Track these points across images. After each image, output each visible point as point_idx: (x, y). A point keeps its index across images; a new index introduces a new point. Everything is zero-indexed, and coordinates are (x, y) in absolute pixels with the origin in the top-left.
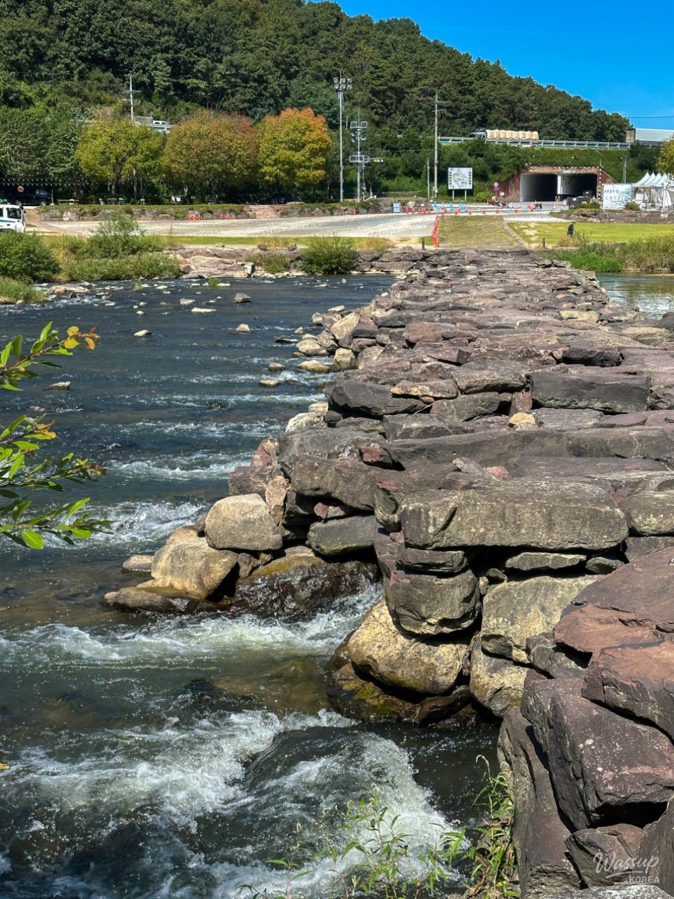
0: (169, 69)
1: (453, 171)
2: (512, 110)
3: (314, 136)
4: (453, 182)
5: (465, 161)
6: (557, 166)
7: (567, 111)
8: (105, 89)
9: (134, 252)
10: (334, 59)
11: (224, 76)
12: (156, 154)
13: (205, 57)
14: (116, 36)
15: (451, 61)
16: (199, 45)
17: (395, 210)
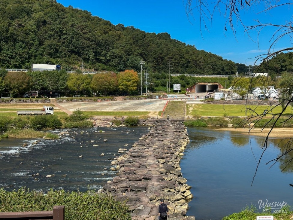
0: (94, 54)
1: (175, 85)
2: (195, 63)
3: (134, 78)
4: (175, 88)
5: (179, 82)
6: (206, 82)
7: (213, 63)
8: (76, 60)
10: (143, 48)
11: (110, 56)
12: (89, 83)
13: (104, 50)
14: (79, 45)
15: (177, 49)
16: (103, 47)
17: (157, 98)
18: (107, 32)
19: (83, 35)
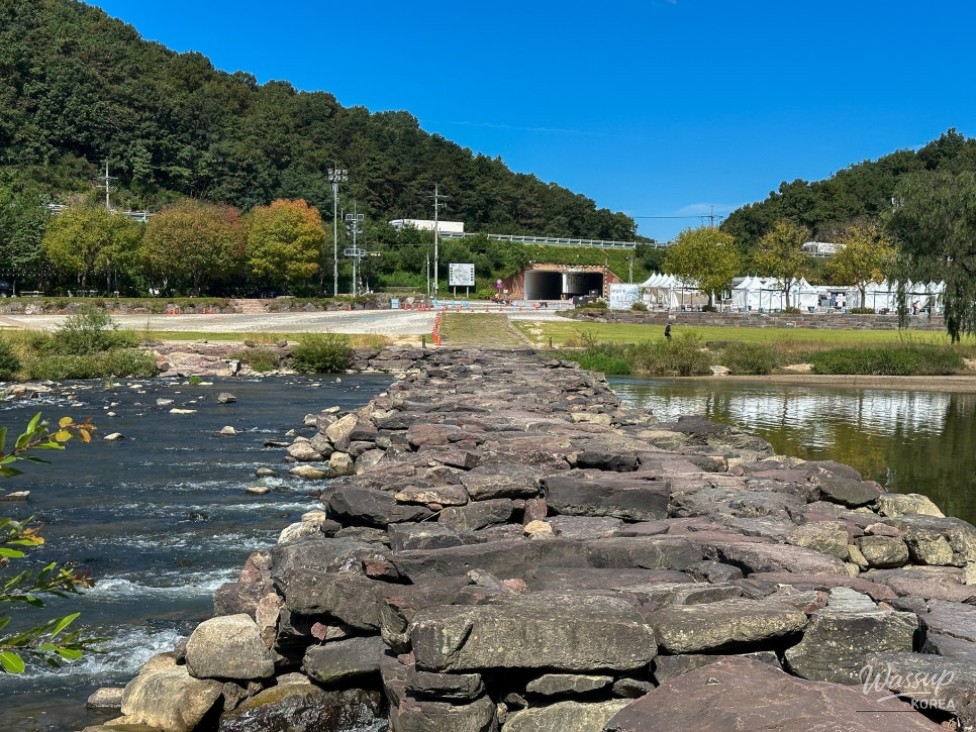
0: (149, 155)
1: (454, 267)
2: (514, 206)
3: (306, 228)
4: (454, 278)
5: (467, 257)
6: (562, 263)
7: (571, 208)
8: (79, 175)
9: (105, 348)
10: (328, 149)
11: (210, 165)
12: (133, 244)
13: (189, 144)
14: (92, 120)
15: (451, 155)
16: (183, 132)
17: (393, 306)
18: (197, 85)
19: (108, 86)
